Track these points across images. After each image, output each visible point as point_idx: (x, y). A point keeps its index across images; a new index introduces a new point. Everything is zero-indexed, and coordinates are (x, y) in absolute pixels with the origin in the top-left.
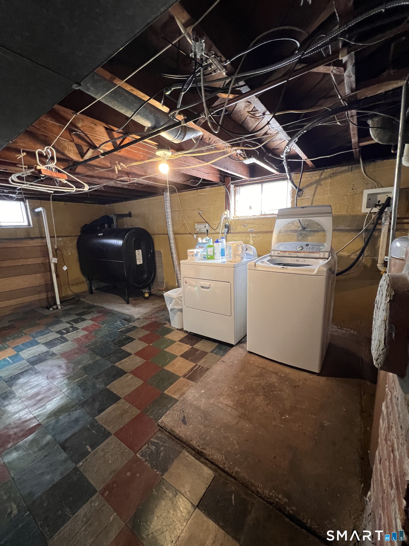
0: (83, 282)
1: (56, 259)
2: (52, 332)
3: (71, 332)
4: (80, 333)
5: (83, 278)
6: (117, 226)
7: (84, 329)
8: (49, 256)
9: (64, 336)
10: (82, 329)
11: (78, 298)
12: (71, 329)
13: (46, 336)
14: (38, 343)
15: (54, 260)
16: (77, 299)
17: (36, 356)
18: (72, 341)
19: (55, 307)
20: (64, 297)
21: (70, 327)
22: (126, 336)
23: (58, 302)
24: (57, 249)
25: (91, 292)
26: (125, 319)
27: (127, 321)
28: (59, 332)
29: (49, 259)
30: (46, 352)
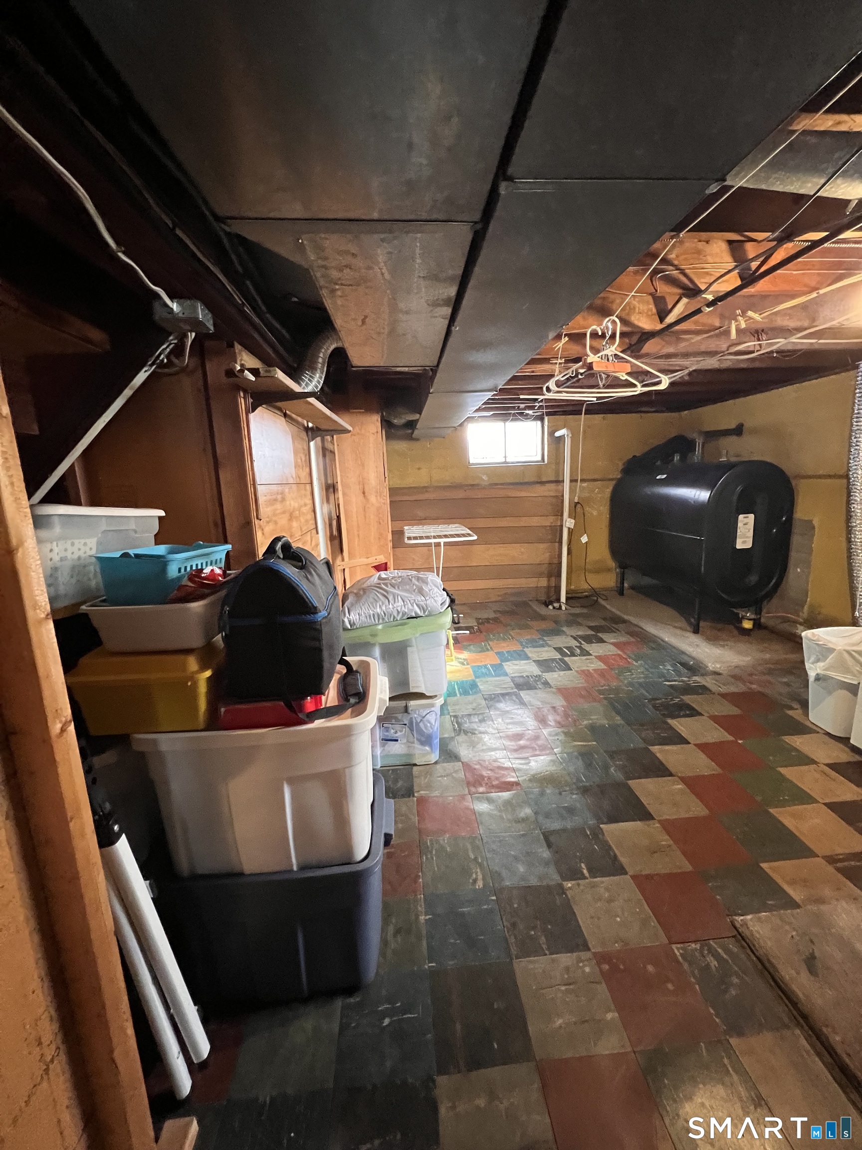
0: (609, 570)
1: (573, 521)
2: (550, 646)
3: (577, 656)
4: (592, 663)
5: (612, 564)
6: (702, 457)
7: (599, 658)
8: (562, 515)
9: (566, 659)
10: (596, 657)
11: (596, 598)
12: (578, 650)
13: (538, 649)
14: (528, 658)
15: (569, 523)
16: (594, 600)
17: (522, 677)
18: (577, 672)
19: (557, 605)
20: (574, 591)
21: (576, 646)
22: (682, 700)
23: (563, 599)
24: (578, 503)
25: (621, 592)
26: (684, 665)
27: (687, 669)
28: (559, 650)
29: (562, 520)
30: (536, 676)
